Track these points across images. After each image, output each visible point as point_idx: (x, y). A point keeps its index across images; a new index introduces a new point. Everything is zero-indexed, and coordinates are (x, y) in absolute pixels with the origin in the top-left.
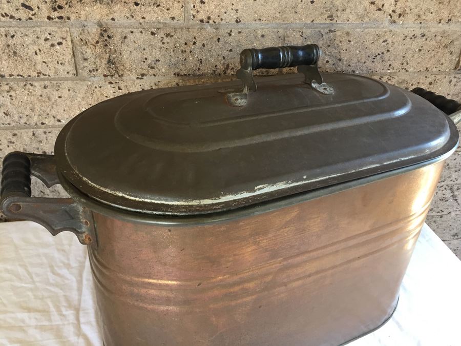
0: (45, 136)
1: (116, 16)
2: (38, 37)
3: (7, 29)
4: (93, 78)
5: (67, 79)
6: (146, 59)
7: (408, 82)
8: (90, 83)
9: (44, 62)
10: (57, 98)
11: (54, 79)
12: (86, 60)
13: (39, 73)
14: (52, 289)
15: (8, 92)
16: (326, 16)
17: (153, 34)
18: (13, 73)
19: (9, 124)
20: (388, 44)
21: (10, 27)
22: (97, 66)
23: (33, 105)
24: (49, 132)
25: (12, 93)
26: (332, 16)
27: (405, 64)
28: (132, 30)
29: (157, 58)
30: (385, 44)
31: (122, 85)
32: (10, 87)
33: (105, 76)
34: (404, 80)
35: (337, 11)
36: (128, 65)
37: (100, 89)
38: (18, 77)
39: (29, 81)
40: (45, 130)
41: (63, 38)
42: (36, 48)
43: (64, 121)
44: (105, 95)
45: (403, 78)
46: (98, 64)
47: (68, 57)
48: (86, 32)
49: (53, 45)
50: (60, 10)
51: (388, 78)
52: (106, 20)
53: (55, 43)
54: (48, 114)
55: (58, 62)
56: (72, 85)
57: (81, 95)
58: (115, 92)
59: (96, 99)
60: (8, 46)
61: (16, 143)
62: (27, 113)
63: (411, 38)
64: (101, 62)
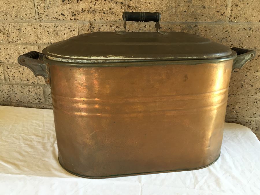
1: (96, 18)
2: (66, 28)
3: (55, 24)
9: (67, 38)
14: (50, 131)
16: (193, 18)
17: (111, 26)
20: (228, 32)
21: (56, 23)
26: (196, 19)
27: (241, 44)
28: (103, 25)
30: (227, 32)
35: (199, 16)
41: (75, 28)
42: (65, 32)
48: (84, 26)
49: (71, 31)
50: (74, 16)
52: (92, 20)
53: (72, 30)
60: (55, 31)
63: (243, 30)
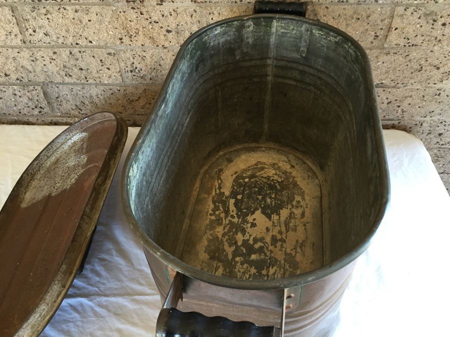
0: (80, 55)
4: (117, 3)
5: (94, 4)
7: (438, 14)
8: (114, 8)
10: (87, 21)
11: (83, 4)
19: (49, 43)
23: (68, 27)
24: (84, 52)
25: (49, 16)
31: (144, 10)
32: (47, 10)
33: (128, 1)
34: (433, 12)
37: (124, 14)
38: (52, 2)
39: (62, 5)
40: (80, 50)
43: (95, 43)
44: (129, 19)
45: (432, 10)
51: (414, 9)
54: (81, 36)
56: (99, 10)
57: (108, 20)
58: (137, 17)
59: (121, 23)
61: (57, 60)
62: (63, 34)
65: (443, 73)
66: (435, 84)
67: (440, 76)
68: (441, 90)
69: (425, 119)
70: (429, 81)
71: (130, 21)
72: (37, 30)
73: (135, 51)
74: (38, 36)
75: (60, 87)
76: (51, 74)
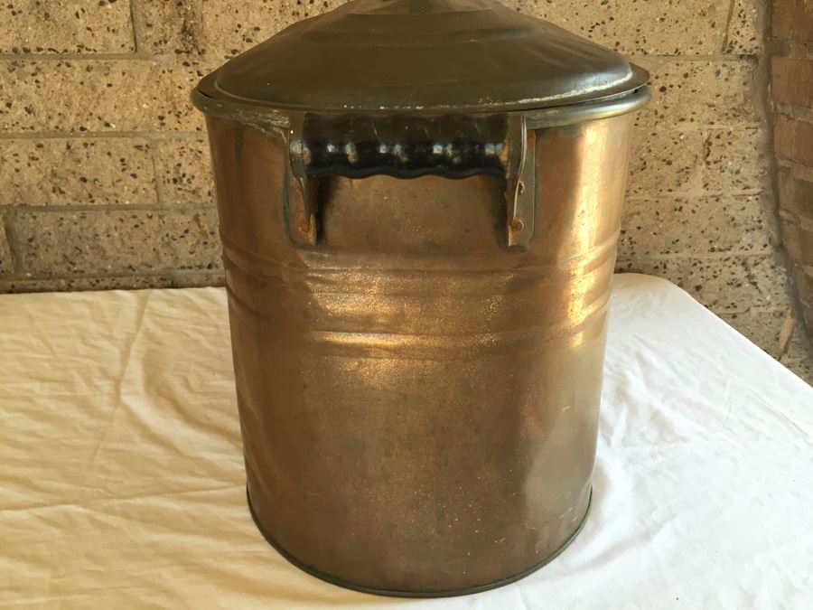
0: (86, 150)
4: (160, 56)
5: (120, 57)
6: (239, 26)
8: (154, 64)
9: (89, 29)
10: (105, 86)
11: (102, 57)
12: (149, 26)
13: (81, 47)
15: (33, 75)
18: (42, 47)
19: (32, 128)
20: (609, 7)
22: (165, 36)
23: (70, 98)
24: (92, 144)
25: (40, 78)
27: (641, 42)
29: (256, 25)
30: (605, 6)
31: (204, 68)
32: (37, 68)
33: (178, 52)
36: (212, 37)
37: (169, 75)
38: (49, 53)
39: (66, 59)
40: (85, 140)
42: (78, 8)
43: (114, 126)
44: (178, 84)
46: (168, 32)
47: (124, 20)
49: (101, 4)
54: (91, 114)
55: (108, 28)
56: (128, 66)
57: (141, 83)
58: (192, 80)
59: (164, 90)
60: (39, 4)
61: (41, 160)
62: (59, 110)
64: (172, 30)
65: (678, 172)
66: (670, 190)
67: (675, 176)
68: (681, 201)
69: (668, 256)
70: (660, 187)
71: (180, 87)
72: (14, 103)
73: (185, 140)
74: (14, 114)
75: (40, 215)
76: (25, 189)
